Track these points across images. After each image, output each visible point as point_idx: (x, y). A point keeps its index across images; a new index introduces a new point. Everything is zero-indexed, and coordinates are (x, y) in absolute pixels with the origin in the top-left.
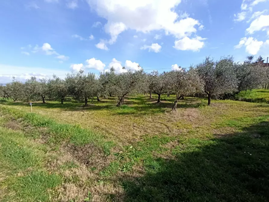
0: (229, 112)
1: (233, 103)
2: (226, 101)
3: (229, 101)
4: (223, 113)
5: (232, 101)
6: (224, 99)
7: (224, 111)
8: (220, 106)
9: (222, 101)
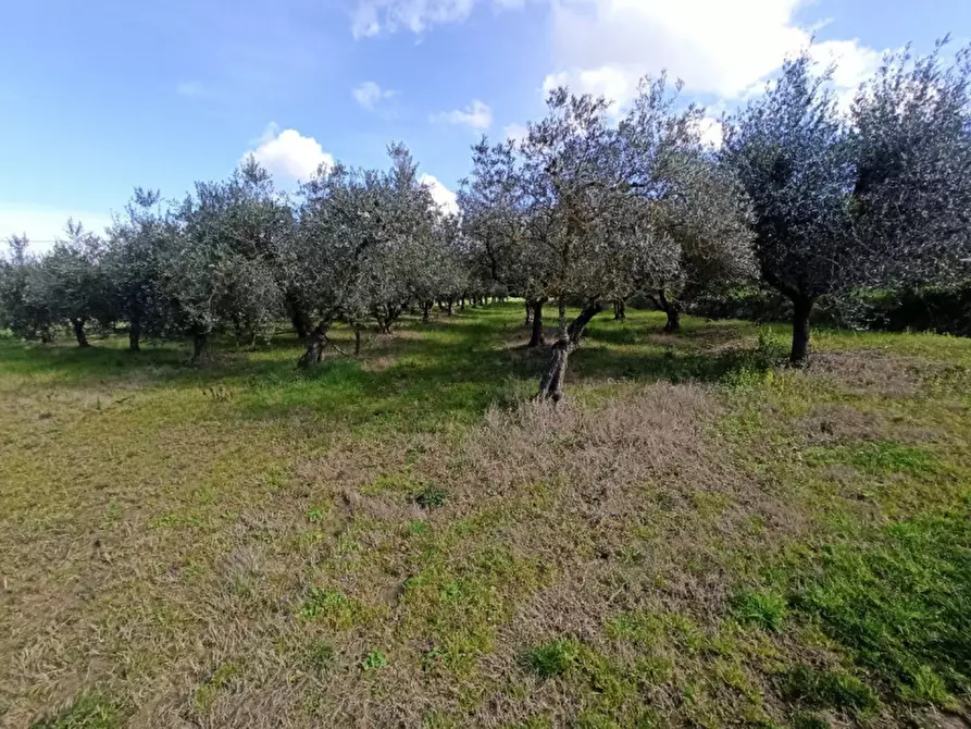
0: (939, 421)
1: (955, 350)
2: (908, 338)
3: (929, 338)
4: (884, 427)
5: (948, 340)
6: (896, 327)
7: (895, 410)
8: (868, 375)
9: (881, 340)
